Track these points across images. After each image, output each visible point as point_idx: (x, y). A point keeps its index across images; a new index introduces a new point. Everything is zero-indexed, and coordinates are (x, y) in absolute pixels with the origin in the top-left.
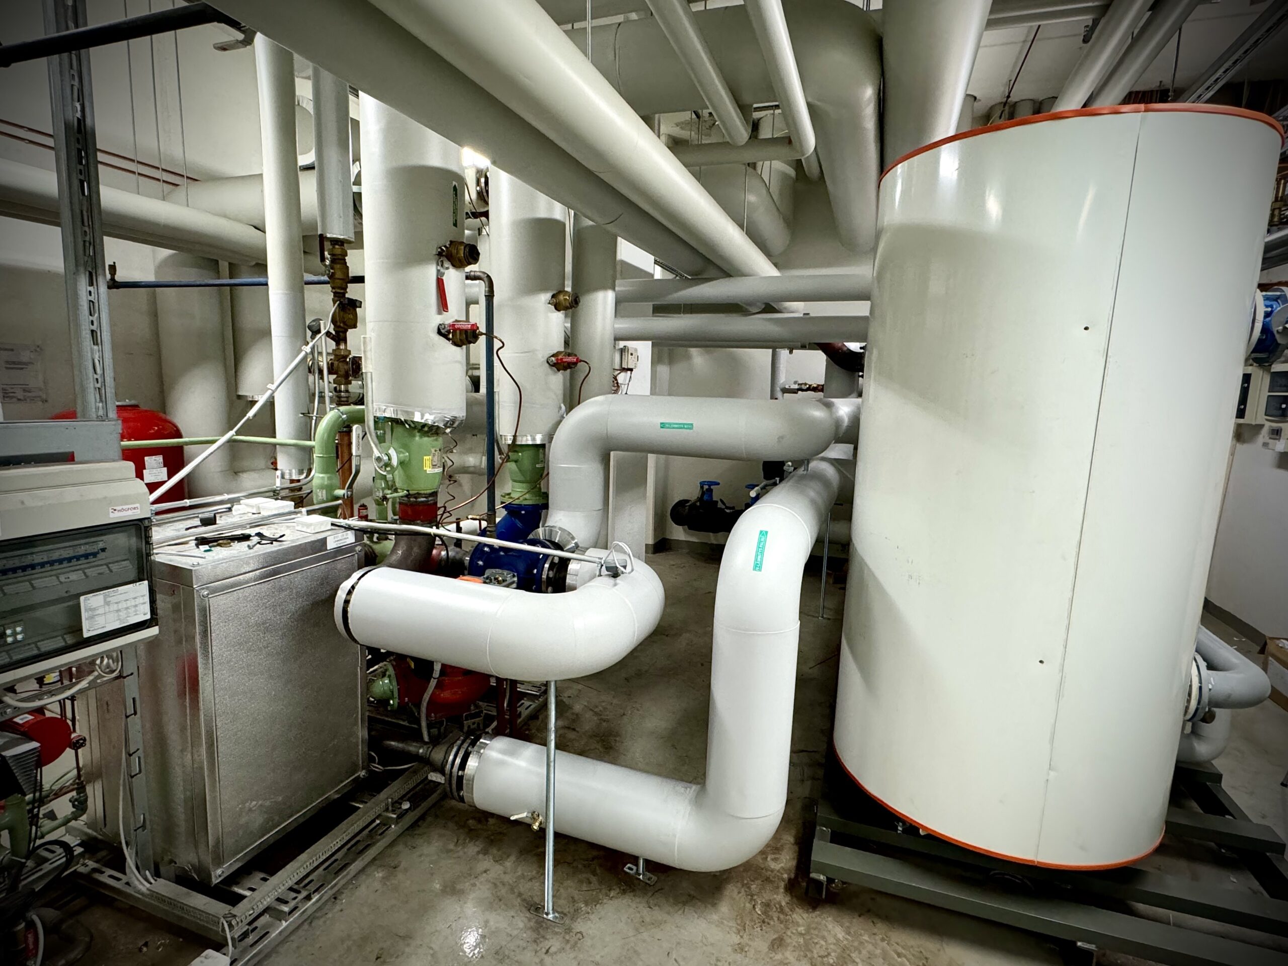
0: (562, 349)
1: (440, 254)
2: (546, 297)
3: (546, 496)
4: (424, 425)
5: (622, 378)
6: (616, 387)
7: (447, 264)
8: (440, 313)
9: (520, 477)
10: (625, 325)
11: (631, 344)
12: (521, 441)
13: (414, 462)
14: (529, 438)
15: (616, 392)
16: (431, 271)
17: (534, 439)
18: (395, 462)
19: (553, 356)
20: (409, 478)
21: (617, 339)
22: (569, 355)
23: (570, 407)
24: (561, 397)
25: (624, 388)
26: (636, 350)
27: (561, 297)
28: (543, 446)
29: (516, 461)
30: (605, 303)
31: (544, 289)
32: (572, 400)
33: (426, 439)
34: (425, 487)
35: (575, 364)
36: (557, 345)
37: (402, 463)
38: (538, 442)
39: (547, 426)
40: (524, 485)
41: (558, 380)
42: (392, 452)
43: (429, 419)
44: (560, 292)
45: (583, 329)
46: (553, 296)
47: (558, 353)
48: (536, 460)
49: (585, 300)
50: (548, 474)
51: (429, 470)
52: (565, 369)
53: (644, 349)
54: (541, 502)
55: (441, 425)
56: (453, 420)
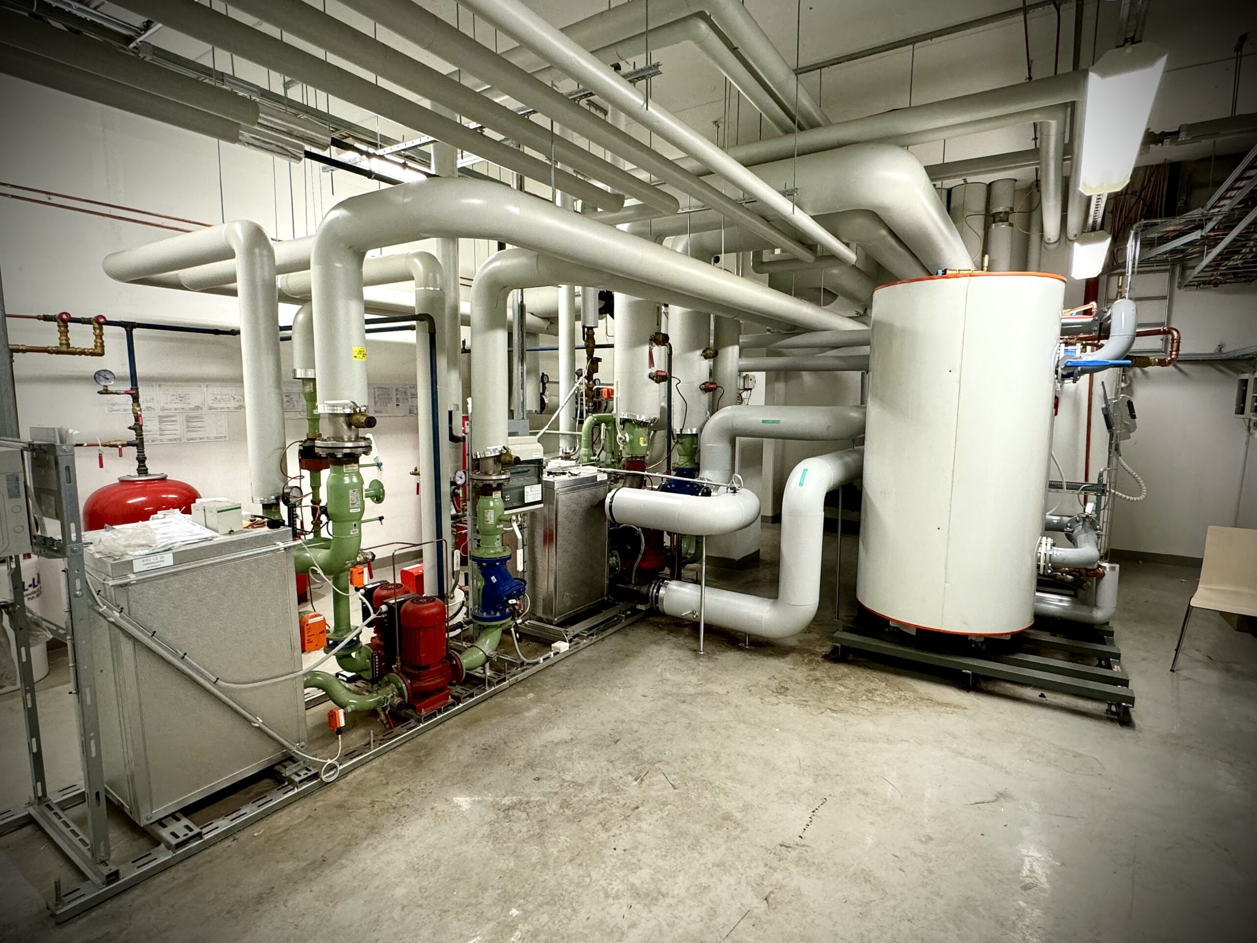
0: (708, 380)
1: (651, 340)
2: (699, 352)
3: (698, 464)
4: (642, 422)
5: (745, 395)
6: (740, 400)
7: (654, 344)
8: (650, 367)
9: (683, 453)
10: (745, 362)
11: (750, 373)
12: (684, 432)
13: (635, 441)
14: (689, 430)
15: (741, 403)
16: (646, 348)
17: (691, 431)
18: (628, 440)
19: (703, 384)
20: (632, 448)
21: (740, 371)
22: (712, 383)
23: (712, 414)
24: (707, 407)
25: (746, 401)
26: (754, 377)
27: (708, 352)
28: (696, 435)
29: (681, 444)
30: (733, 353)
31: (699, 348)
32: (713, 408)
33: (640, 429)
34: (640, 453)
35: (715, 389)
36: (705, 377)
37: (630, 441)
38: (694, 432)
39: (699, 424)
40: (686, 457)
41: (705, 398)
42: (627, 435)
43: (643, 418)
44: (707, 349)
45: (720, 368)
46: (704, 352)
47: (706, 382)
48: (692, 443)
49: (721, 352)
50: (700, 451)
51: (642, 444)
52: (709, 391)
53: (760, 378)
54: (695, 466)
55: (649, 422)
56: (655, 419)
